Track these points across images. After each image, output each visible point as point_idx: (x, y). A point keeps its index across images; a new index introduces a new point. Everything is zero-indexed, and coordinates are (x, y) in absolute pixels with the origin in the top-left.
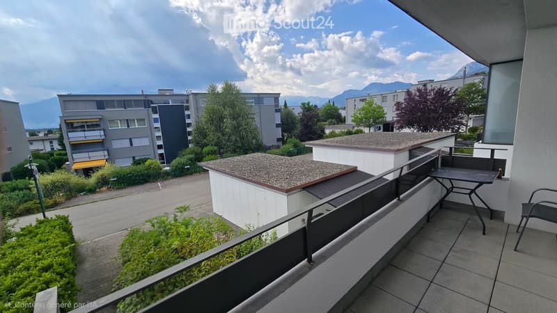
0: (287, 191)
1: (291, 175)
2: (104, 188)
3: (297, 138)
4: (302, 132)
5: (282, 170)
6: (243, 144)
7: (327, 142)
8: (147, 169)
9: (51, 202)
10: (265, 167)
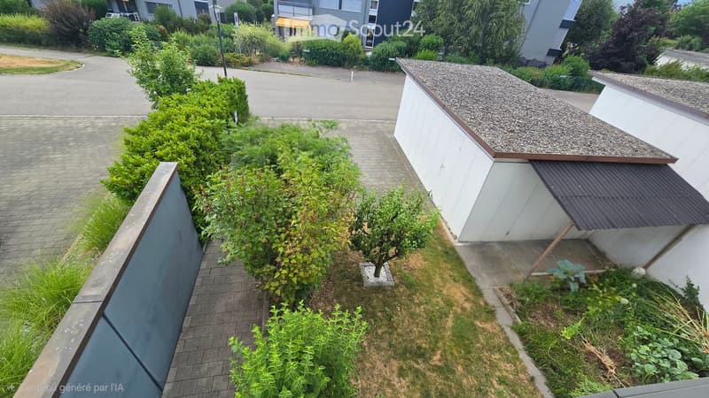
0: (498, 156)
1: (524, 128)
2: (297, 60)
3: (585, 59)
4: (605, 48)
5: (516, 112)
6: (485, 45)
7: (645, 83)
8: (344, 48)
9: (247, 59)
10: (489, 98)
